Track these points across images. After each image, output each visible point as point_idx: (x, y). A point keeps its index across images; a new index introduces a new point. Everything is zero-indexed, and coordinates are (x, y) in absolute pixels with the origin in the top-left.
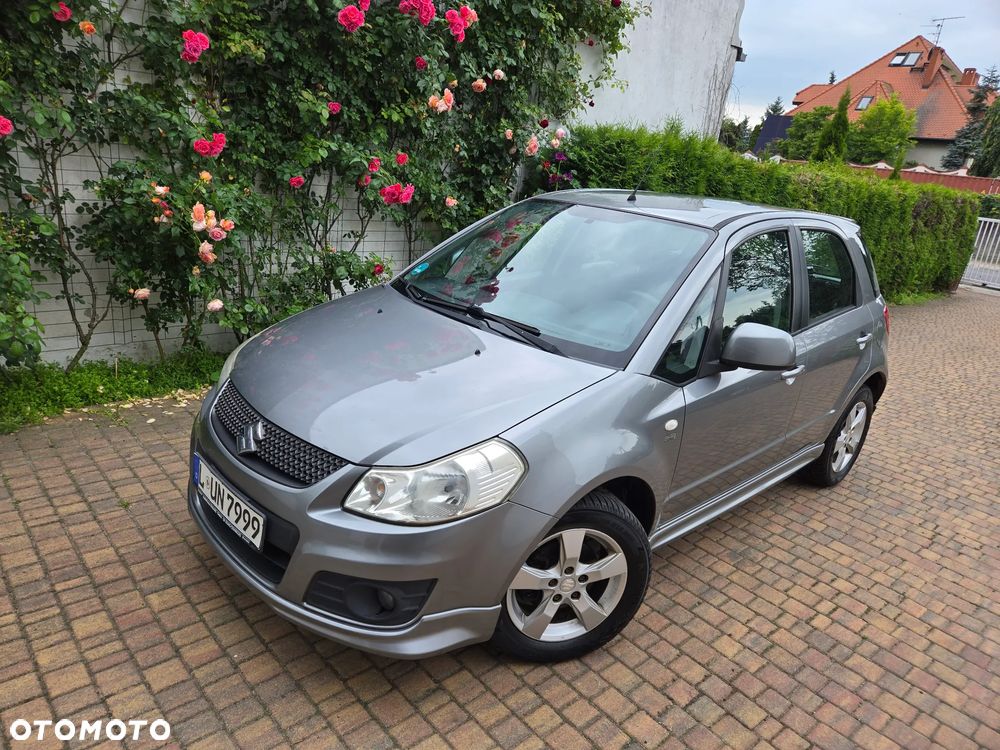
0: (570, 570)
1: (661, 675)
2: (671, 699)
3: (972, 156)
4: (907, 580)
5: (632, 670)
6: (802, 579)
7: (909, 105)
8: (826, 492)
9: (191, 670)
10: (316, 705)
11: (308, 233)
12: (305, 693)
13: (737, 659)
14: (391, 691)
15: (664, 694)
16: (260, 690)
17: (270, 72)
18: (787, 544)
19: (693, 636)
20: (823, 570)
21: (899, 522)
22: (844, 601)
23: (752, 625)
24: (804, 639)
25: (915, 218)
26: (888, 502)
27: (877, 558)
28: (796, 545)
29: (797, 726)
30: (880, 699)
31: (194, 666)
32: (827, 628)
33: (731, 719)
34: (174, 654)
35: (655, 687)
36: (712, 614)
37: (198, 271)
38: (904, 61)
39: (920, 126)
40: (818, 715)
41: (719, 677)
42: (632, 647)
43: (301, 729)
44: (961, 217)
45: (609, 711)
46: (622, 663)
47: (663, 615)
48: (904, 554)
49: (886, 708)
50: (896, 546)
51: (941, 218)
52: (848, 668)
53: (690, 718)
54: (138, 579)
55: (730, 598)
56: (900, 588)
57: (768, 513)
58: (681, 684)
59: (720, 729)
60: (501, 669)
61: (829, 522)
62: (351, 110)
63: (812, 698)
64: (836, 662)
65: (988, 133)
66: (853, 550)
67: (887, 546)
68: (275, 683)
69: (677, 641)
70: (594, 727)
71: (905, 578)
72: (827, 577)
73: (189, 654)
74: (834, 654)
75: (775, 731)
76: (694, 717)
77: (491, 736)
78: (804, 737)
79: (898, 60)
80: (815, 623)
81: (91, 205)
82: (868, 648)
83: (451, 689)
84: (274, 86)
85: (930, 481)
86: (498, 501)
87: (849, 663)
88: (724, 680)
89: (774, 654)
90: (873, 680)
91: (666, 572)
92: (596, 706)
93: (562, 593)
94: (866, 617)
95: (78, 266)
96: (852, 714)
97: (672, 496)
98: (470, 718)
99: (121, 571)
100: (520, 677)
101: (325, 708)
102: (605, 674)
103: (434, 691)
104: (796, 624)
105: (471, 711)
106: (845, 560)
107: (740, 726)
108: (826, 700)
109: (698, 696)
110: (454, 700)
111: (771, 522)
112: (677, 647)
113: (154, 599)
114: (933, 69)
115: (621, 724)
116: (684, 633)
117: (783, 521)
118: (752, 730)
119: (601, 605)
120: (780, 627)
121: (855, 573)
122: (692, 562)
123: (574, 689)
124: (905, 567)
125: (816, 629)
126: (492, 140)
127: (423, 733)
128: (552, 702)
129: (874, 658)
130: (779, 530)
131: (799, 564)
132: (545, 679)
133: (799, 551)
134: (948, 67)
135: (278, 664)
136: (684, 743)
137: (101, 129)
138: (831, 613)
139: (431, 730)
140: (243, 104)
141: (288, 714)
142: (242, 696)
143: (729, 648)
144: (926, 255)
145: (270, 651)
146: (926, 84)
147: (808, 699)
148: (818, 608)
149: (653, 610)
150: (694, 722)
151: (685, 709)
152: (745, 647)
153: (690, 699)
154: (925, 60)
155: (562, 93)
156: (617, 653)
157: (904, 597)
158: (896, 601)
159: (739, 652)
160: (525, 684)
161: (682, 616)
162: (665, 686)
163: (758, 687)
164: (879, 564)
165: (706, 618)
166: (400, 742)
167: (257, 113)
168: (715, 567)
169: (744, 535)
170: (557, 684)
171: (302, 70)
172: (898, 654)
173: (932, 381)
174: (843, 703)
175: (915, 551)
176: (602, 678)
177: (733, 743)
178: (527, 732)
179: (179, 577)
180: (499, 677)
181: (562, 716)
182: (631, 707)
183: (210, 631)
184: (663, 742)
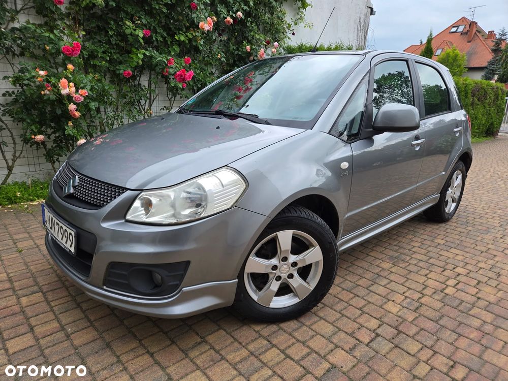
0: (285, 259)
1: (350, 326)
2: (358, 340)
3: (497, 74)
4: (499, 266)
5: (331, 324)
6: (434, 269)
7: (461, 51)
8: (443, 225)
9: (38, 340)
10: (118, 357)
11: (139, 107)
12: (112, 350)
13: (399, 314)
14: (171, 345)
15: (353, 337)
16: (81, 350)
17: (110, 15)
18: (423, 251)
19: (369, 302)
20: (447, 263)
21: (488, 237)
22: (462, 278)
23: (407, 294)
24: (441, 301)
25: (473, 96)
26: (480, 228)
27: (479, 256)
28: (429, 252)
29: (443, 352)
30: (496, 332)
31: (40, 337)
32: (455, 293)
33: (399, 350)
34: (29, 330)
35: (346, 333)
36: (381, 290)
37: (72, 124)
38: (457, 29)
39: (468, 61)
40: (456, 344)
41: (389, 325)
42: (331, 310)
43: (105, 372)
44: (497, 96)
45: (316, 349)
46: (324, 319)
47: (350, 292)
48: (495, 253)
49: (501, 337)
50: (489, 249)
51: (486, 97)
52: (471, 315)
53: (371, 351)
54: (17, 289)
55: (391, 281)
56: (497, 270)
57: (410, 236)
58: (364, 330)
59: (392, 356)
60: (245, 328)
61: (446, 239)
62: (157, 35)
63: (451, 334)
64: (463, 312)
65: (504, 62)
66: (464, 252)
67: (484, 249)
68: (93, 344)
69: (360, 306)
70: (306, 359)
71: (498, 265)
72: (450, 267)
73: (38, 330)
74: (461, 308)
75: (429, 356)
76: (374, 350)
77: (236, 369)
78: (449, 358)
79: (454, 30)
80: (447, 291)
81: (11, 92)
82: (481, 303)
83: (211, 341)
84: (112, 22)
85: (503, 217)
86: (229, 207)
87: (472, 312)
88: (392, 327)
89: (423, 310)
90: (489, 322)
91: (351, 269)
92: (308, 347)
93: (281, 275)
94: (478, 287)
95: (4, 126)
96: (479, 342)
97: (349, 214)
98: (223, 358)
99: (8, 285)
100: (258, 332)
101: (124, 358)
102: (314, 327)
103: (200, 343)
104: (435, 292)
105: (223, 354)
106: (460, 258)
107: (405, 353)
108: (460, 335)
109: (376, 337)
110: (212, 348)
111: (412, 241)
112: (360, 309)
113: (24, 300)
114: (472, 32)
115: (325, 356)
116: (364, 301)
117: (420, 240)
118: (414, 356)
119: (308, 283)
120: (424, 295)
121: (467, 264)
122: (366, 263)
123: (293, 337)
124: (496, 259)
125: (447, 295)
126: (240, 53)
127: (189, 370)
128: (278, 346)
129: (487, 309)
130: (418, 244)
131: (431, 261)
132: (274, 332)
133: (431, 254)
134: (480, 31)
135: (96, 333)
136: (369, 366)
137: (13, 48)
138: (456, 285)
139: (195, 368)
140: (95, 34)
141: (98, 363)
142: (68, 353)
143: (393, 308)
144: (480, 116)
145: (94, 326)
146: (469, 40)
147: (447, 335)
148: (447, 283)
149: (343, 289)
150: (374, 353)
151: (367, 345)
152: (403, 307)
153: (371, 339)
154: (468, 28)
155: (277, 29)
156: (322, 315)
157: (499, 275)
158: (495, 277)
159: (400, 310)
160: (261, 336)
161: (362, 292)
162: (354, 332)
163: (414, 329)
164: (480, 259)
165: (377, 292)
166: (172, 377)
167: (104, 39)
168: (380, 265)
169: (397, 248)
170: (281, 335)
171: (127, 13)
172: (502, 306)
173: (493, 173)
174: (472, 336)
175: (501, 250)
176: (312, 330)
177: (402, 365)
178: (262, 365)
179: (43, 287)
180: (243, 333)
181: (285, 354)
182: (332, 346)
183: (56, 316)
184: (354, 366)
